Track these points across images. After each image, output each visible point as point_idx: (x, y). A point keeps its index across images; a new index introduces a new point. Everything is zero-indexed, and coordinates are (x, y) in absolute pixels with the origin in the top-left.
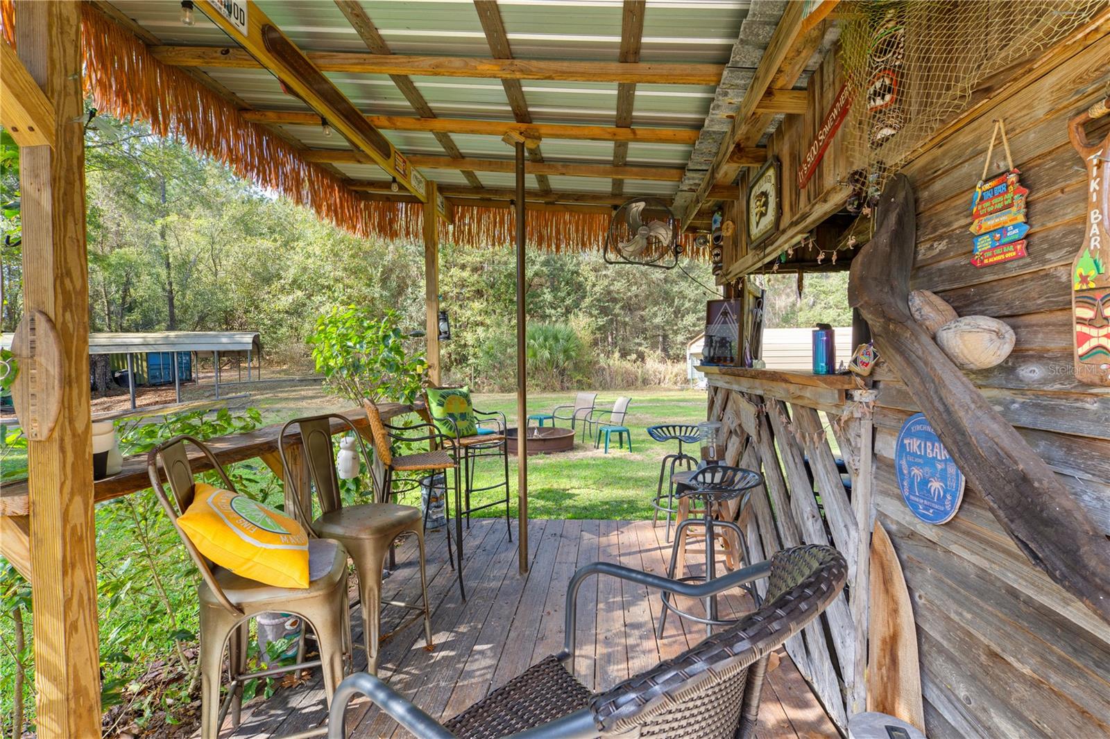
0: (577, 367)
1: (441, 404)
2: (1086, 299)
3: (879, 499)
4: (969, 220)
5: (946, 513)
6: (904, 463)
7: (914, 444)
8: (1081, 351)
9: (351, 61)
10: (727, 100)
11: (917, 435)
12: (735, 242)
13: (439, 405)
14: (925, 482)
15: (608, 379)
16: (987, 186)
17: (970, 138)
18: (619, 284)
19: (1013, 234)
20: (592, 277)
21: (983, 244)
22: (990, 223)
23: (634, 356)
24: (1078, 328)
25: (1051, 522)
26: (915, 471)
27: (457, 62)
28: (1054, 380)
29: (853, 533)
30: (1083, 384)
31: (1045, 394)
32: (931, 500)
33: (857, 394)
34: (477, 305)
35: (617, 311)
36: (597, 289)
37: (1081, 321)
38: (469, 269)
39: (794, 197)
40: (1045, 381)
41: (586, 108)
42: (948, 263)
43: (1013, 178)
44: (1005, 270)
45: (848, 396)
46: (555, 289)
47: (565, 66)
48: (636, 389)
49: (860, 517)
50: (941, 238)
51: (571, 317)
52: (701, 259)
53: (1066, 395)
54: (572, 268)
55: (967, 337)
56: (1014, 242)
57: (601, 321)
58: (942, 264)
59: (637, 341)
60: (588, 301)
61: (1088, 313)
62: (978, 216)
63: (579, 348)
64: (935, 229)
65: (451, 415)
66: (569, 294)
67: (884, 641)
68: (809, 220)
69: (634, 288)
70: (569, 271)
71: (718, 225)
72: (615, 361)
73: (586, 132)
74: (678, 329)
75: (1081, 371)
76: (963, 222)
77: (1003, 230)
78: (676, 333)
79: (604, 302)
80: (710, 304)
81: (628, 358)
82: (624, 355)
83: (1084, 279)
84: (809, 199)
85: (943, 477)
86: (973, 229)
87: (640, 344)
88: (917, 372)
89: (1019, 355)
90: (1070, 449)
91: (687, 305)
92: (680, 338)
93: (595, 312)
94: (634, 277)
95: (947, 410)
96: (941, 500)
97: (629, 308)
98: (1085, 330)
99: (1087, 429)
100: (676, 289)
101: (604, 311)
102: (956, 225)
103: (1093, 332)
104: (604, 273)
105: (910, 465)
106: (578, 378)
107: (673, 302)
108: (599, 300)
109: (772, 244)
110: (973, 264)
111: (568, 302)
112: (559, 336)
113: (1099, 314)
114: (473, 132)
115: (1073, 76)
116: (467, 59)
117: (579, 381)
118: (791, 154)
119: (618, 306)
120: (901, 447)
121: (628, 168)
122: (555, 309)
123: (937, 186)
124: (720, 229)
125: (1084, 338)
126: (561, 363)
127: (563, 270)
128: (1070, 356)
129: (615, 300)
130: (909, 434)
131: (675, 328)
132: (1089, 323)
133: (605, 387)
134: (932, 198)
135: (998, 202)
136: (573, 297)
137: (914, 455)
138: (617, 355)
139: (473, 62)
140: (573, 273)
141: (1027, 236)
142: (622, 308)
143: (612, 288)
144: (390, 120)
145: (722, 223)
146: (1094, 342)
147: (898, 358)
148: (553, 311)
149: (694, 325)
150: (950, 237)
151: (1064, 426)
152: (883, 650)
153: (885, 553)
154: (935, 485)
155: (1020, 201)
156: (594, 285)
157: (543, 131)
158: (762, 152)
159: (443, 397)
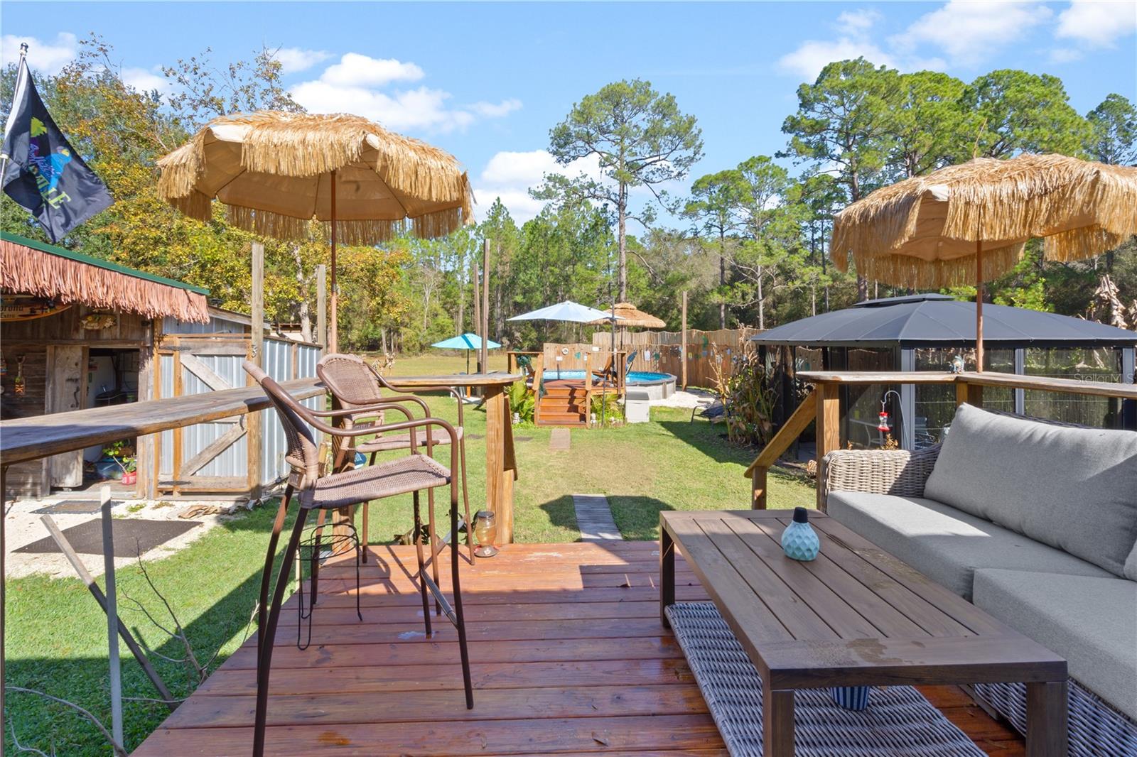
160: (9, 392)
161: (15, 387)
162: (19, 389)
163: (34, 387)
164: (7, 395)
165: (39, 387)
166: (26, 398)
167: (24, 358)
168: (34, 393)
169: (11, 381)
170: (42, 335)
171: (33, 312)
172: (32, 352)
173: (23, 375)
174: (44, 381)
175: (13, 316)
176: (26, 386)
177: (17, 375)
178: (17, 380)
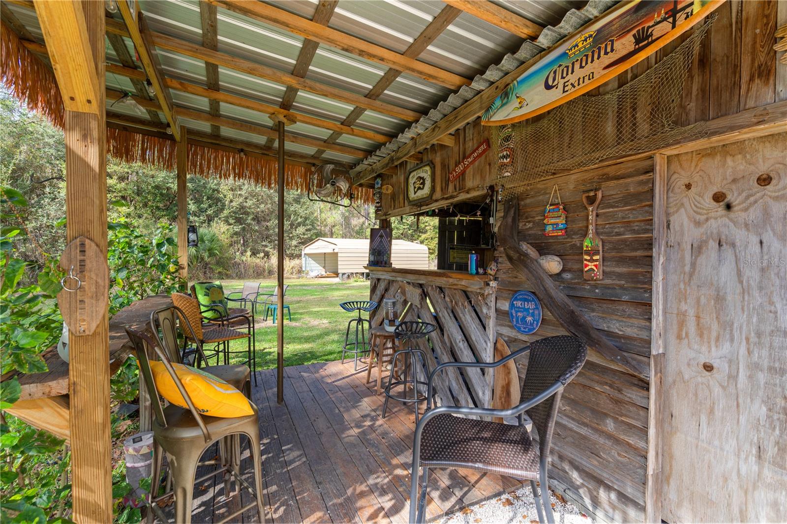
0: (218, 263)
1: (206, 295)
2: (588, 253)
3: (499, 328)
4: (543, 218)
5: (534, 329)
6: (513, 311)
7: (518, 304)
8: (586, 269)
9: (185, 47)
10: (416, 130)
11: (520, 300)
12: (394, 197)
13: (205, 295)
14: (524, 318)
15: (243, 271)
16: (551, 207)
17: (543, 186)
18: (251, 202)
19: (561, 226)
20: (230, 195)
21: (549, 228)
22: (553, 221)
23: (262, 255)
24: (585, 262)
25: (581, 325)
26: (519, 314)
27: (268, 71)
28: (575, 279)
29: (489, 344)
30: (585, 280)
31: (572, 283)
32: (527, 324)
33: (491, 283)
34: (124, 210)
35: (249, 221)
36: (234, 204)
37: (586, 260)
38: (116, 177)
39: (444, 185)
40: (572, 279)
41: (327, 111)
42: (533, 232)
43: (561, 207)
44: (558, 239)
45: (488, 285)
46: (198, 201)
47: (336, 91)
48: (264, 277)
49: (491, 337)
50: (529, 222)
51: (214, 224)
52: (359, 201)
53: (578, 283)
54: (213, 186)
55: (551, 263)
56: (561, 230)
57: (237, 228)
58: (530, 232)
59: (264, 243)
60: (226, 212)
61: (588, 258)
62: (547, 217)
63: (221, 247)
64: (527, 218)
65: (214, 302)
66: (210, 206)
67: (503, 387)
68: (456, 199)
69: (262, 206)
70: (210, 188)
71: (379, 186)
72: (247, 257)
73: (325, 124)
74: (293, 236)
75: (586, 276)
76: (540, 218)
77: (557, 224)
78: (291, 239)
79: (239, 215)
80: (372, 230)
81: (258, 255)
82: (254, 254)
83: (587, 247)
84: (455, 189)
85: (533, 315)
86: (545, 221)
87: (266, 246)
88: (533, 276)
89: (563, 271)
90: (580, 301)
91: (300, 220)
92: (294, 243)
93: (231, 221)
94: (262, 198)
95: (545, 289)
96: (532, 324)
97: (256, 219)
98: (587, 263)
99: (586, 295)
100: (292, 209)
101: (239, 221)
102: (537, 218)
103: (590, 264)
104: (239, 192)
105: (516, 312)
106: (219, 270)
107: (290, 217)
108: (234, 213)
109: (427, 205)
110: (545, 235)
111: (210, 212)
112: (205, 238)
113: (591, 258)
114: (248, 107)
115: (582, 178)
116: (275, 71)
117: (219, 273)
118: (442, 164)
119: (249, 218)
120: (512, 306)
121: (334, 146)
122: (199, 217)
123: (528, 201)
124: (380, 188)
125: (587, 266)
126: (206, 258)
127: (205, 188)
128: (582, 271)
129: (247, 214)
130: (516, 299)
131: (291, 235)
132: (589, 261)
133: (240, 276)
134: (525, 205)
135: (556, 214)
136: (214, 208)
137: (519, 308)
138: (249, 253)
139: (279, 74)
140: (214, 190)
141: (566, 228)
142: (253, 219)
143: (245, 204)
144: (181, 84)
145: (382, 185)
146: (590, 267)
147: (525, 269)
148: (196, 219)
149: (304, 234)
150: (534, 222)
151: (579, 294)
152: (502, 391)
153: (504, 350)
154: (529, 319)
155: (563, 216)
156: (231, 201)
157: (299, 118)
158: (420, 156)
159: (208, 289)
160: (569, 271)
161: (581, 261)
162: (591, 266)
163: (622, 261)
164: (567, 276)
165: (635, 261)
166: (606, 287)
167: (600, 195)
168: (620, 276)
169: (574, 246)
170: (644, 128)
171: (643, 39)
172: (618, 178)
173: (597, 233)
174: (649, 245)
175: (591, 76)
176: (604, 259)
177: (585, 235)
178: (587, 243)
